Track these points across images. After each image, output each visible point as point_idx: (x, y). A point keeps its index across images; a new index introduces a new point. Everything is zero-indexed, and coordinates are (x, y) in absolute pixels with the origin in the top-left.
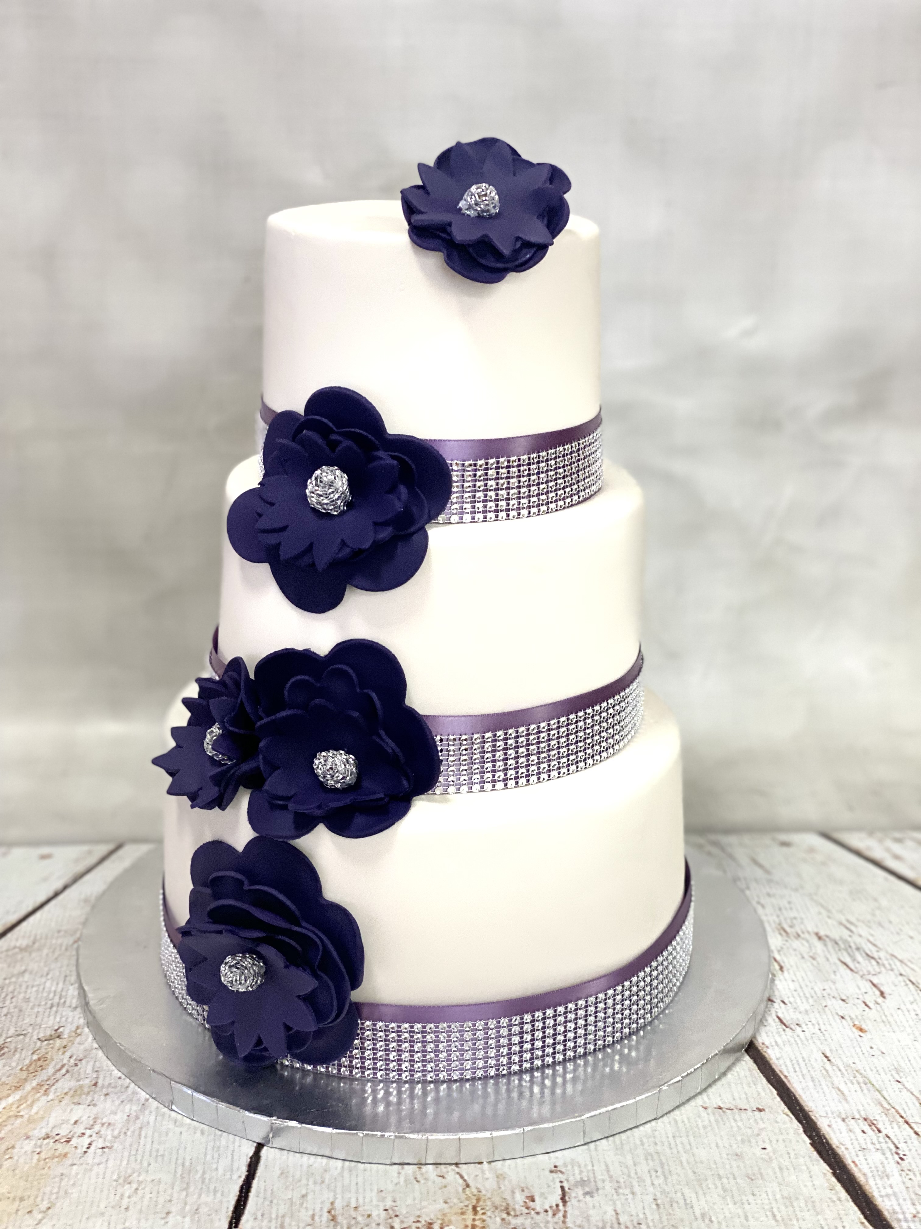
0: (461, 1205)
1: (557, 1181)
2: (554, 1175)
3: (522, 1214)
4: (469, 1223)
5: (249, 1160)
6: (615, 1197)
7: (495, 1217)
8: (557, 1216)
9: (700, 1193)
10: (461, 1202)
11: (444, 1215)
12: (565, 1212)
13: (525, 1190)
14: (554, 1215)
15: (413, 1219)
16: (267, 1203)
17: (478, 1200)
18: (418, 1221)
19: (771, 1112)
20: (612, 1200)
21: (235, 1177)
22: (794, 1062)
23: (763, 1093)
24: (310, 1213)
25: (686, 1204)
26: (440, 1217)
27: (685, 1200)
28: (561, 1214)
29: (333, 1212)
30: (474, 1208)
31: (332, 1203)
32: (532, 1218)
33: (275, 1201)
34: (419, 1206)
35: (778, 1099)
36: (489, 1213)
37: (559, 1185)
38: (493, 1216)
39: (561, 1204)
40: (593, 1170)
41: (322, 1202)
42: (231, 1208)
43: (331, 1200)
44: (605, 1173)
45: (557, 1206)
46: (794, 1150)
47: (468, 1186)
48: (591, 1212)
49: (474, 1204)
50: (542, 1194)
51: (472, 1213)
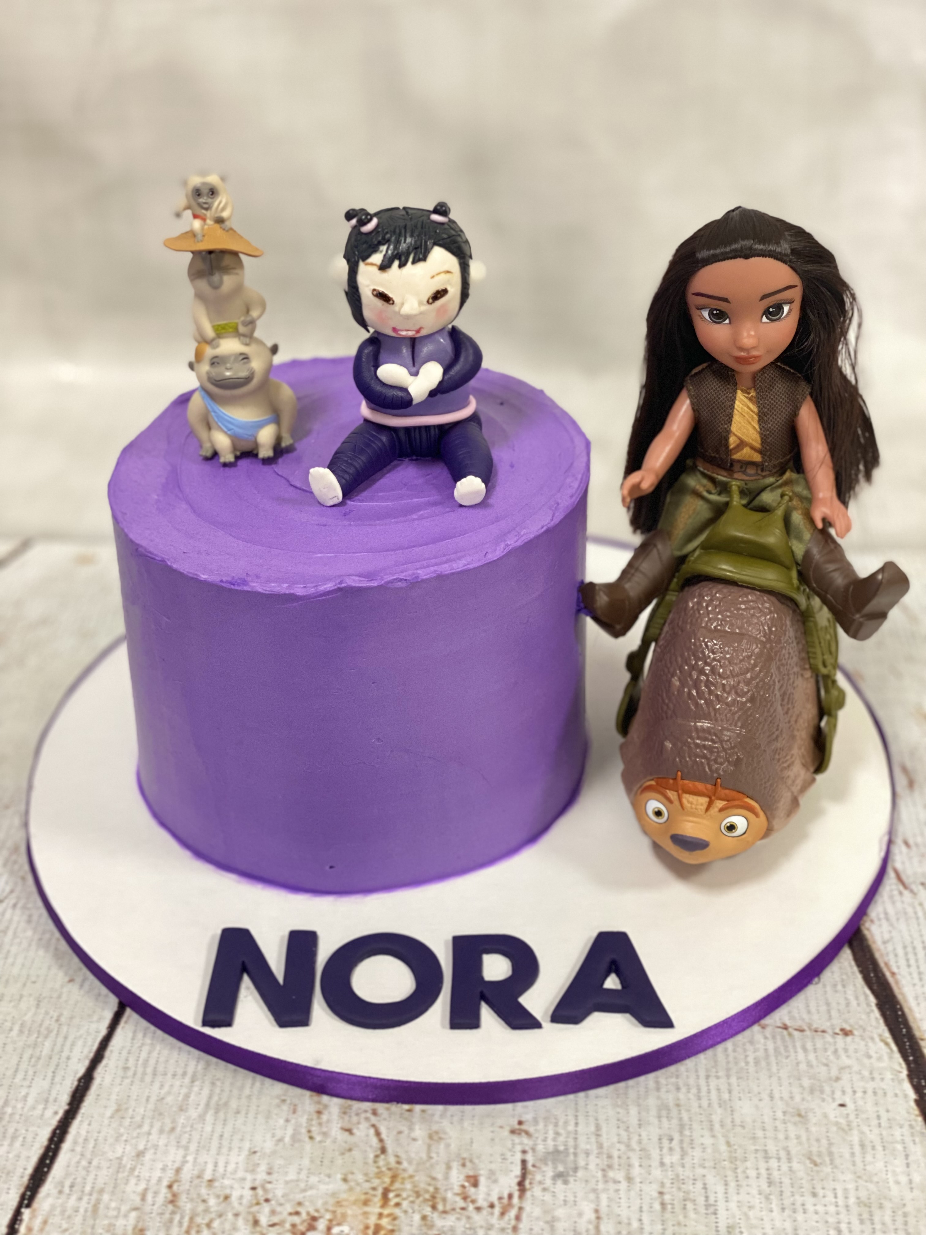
0: (367, 1186)
1: (519, 1148)
2: (517, 1139)
3: (454, 1209)
4: (372, 1220)
5: (76, 1083)
6: (601, 1186)
7: (413, 1212)
8: (506, 1218)
9: (733, 1184)
10: (367, 1181)
11: (339, 1203)
12: (521, 1209)
13: (468, 1164)
14: (503, 1214)
15: (289, 1208)
16: (84, 1163)
17: (394, 1178)
18: (297, 1213)
19: (862, 1038)
20: (594, 1190)
21: (49, 1113)
22: (910, 949)
23: (854, 1003)
24: (142, 1186)
25: (707, 1206)
26: (331, 1208)
27: (707, 1197)
28: (513, 1213)
29: (175, 1187)
30: (386, 1193)
31: (178, 1171)
32: (469, 1218)
33: (95, 1163)
34: (302, 1185)
35: (876, 1013)
36: (405, 1204)
37: (519, 1157)
38: (410, 1211)
39: (516, 1194)
40: (576, 1132)
41: (164, 1169)
42: (30, 1170)
43: (177, 1165)
44: (593, 1139)
45: (510, 1196)
46: (888, 1111)
47: (383, 1150)
48: (560, 1212)
49: (385, 1185)
50: (492, 1172)
51: (379, 1204)
